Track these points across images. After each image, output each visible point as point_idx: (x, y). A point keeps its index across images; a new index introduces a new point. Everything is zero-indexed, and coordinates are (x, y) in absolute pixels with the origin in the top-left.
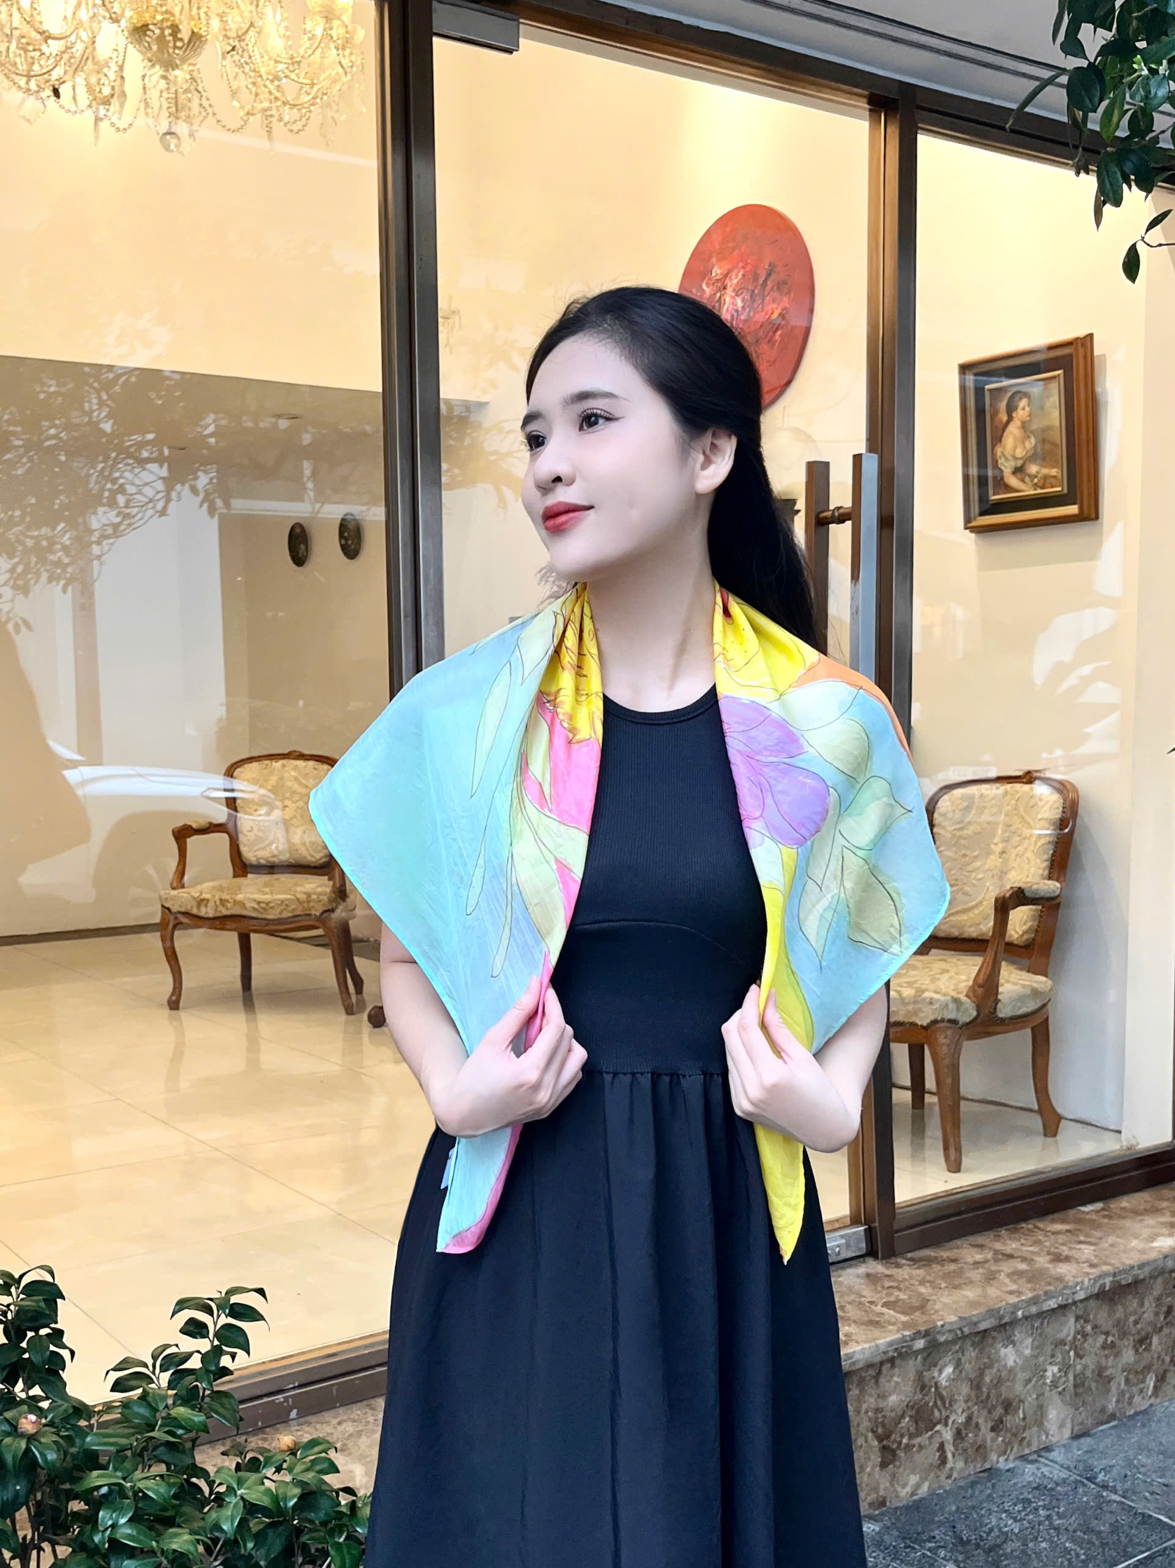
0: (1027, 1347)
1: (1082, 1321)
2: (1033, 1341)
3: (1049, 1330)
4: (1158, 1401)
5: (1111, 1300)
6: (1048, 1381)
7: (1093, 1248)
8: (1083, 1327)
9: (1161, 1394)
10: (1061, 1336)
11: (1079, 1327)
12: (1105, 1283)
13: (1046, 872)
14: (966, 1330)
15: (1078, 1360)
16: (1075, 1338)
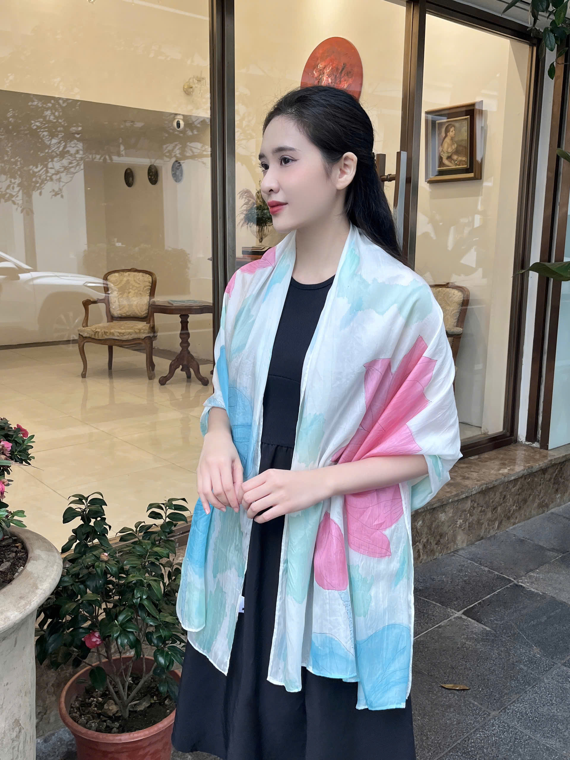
0: (450, 513)
1: (473, 502)
2: (453, 511)
3: (460, 506)
4: (499, 531)
5: (484, 494)
6: (458, 526)
7: (477, 474)
8: (473, 504)
9: (500, 529)
10: (465, 508)
11: (472, 504)
12: (483, 488)
13: (455, 324)
14: (428, 508)
15: (471, 517)
16: (470, 508)
